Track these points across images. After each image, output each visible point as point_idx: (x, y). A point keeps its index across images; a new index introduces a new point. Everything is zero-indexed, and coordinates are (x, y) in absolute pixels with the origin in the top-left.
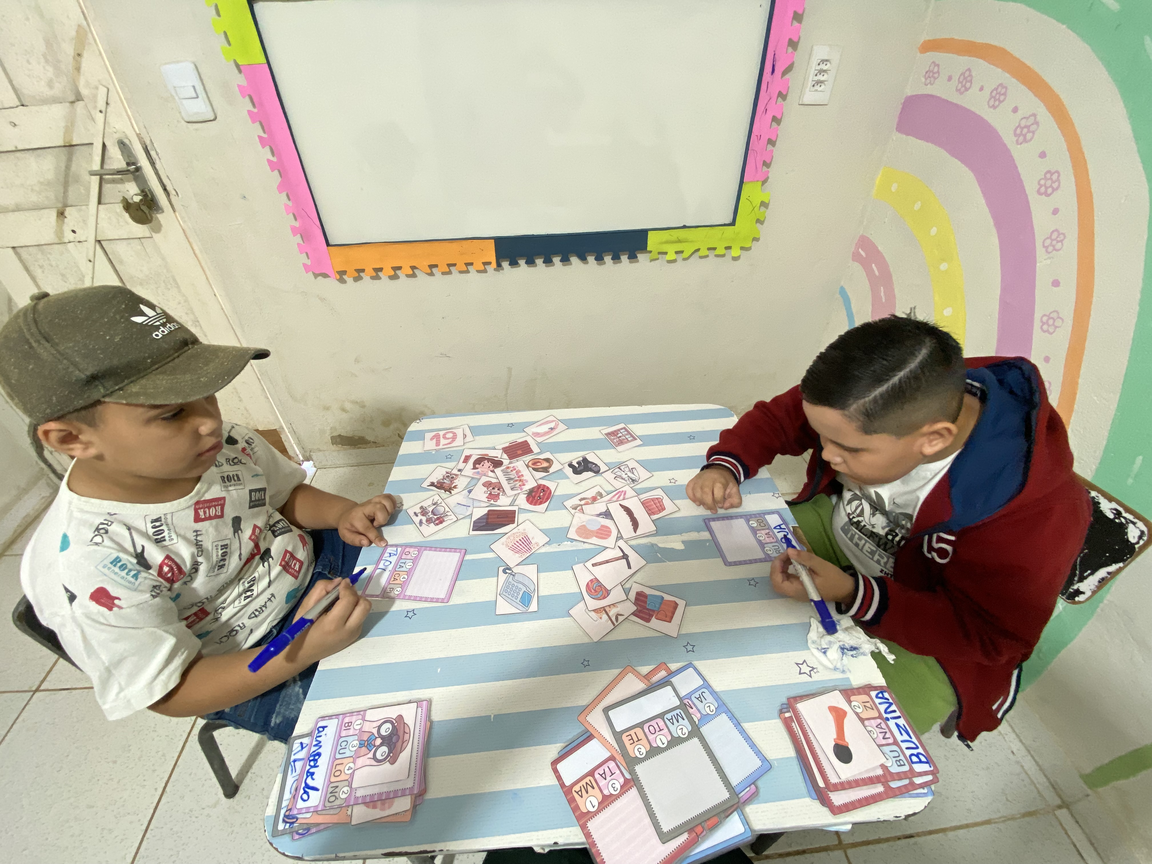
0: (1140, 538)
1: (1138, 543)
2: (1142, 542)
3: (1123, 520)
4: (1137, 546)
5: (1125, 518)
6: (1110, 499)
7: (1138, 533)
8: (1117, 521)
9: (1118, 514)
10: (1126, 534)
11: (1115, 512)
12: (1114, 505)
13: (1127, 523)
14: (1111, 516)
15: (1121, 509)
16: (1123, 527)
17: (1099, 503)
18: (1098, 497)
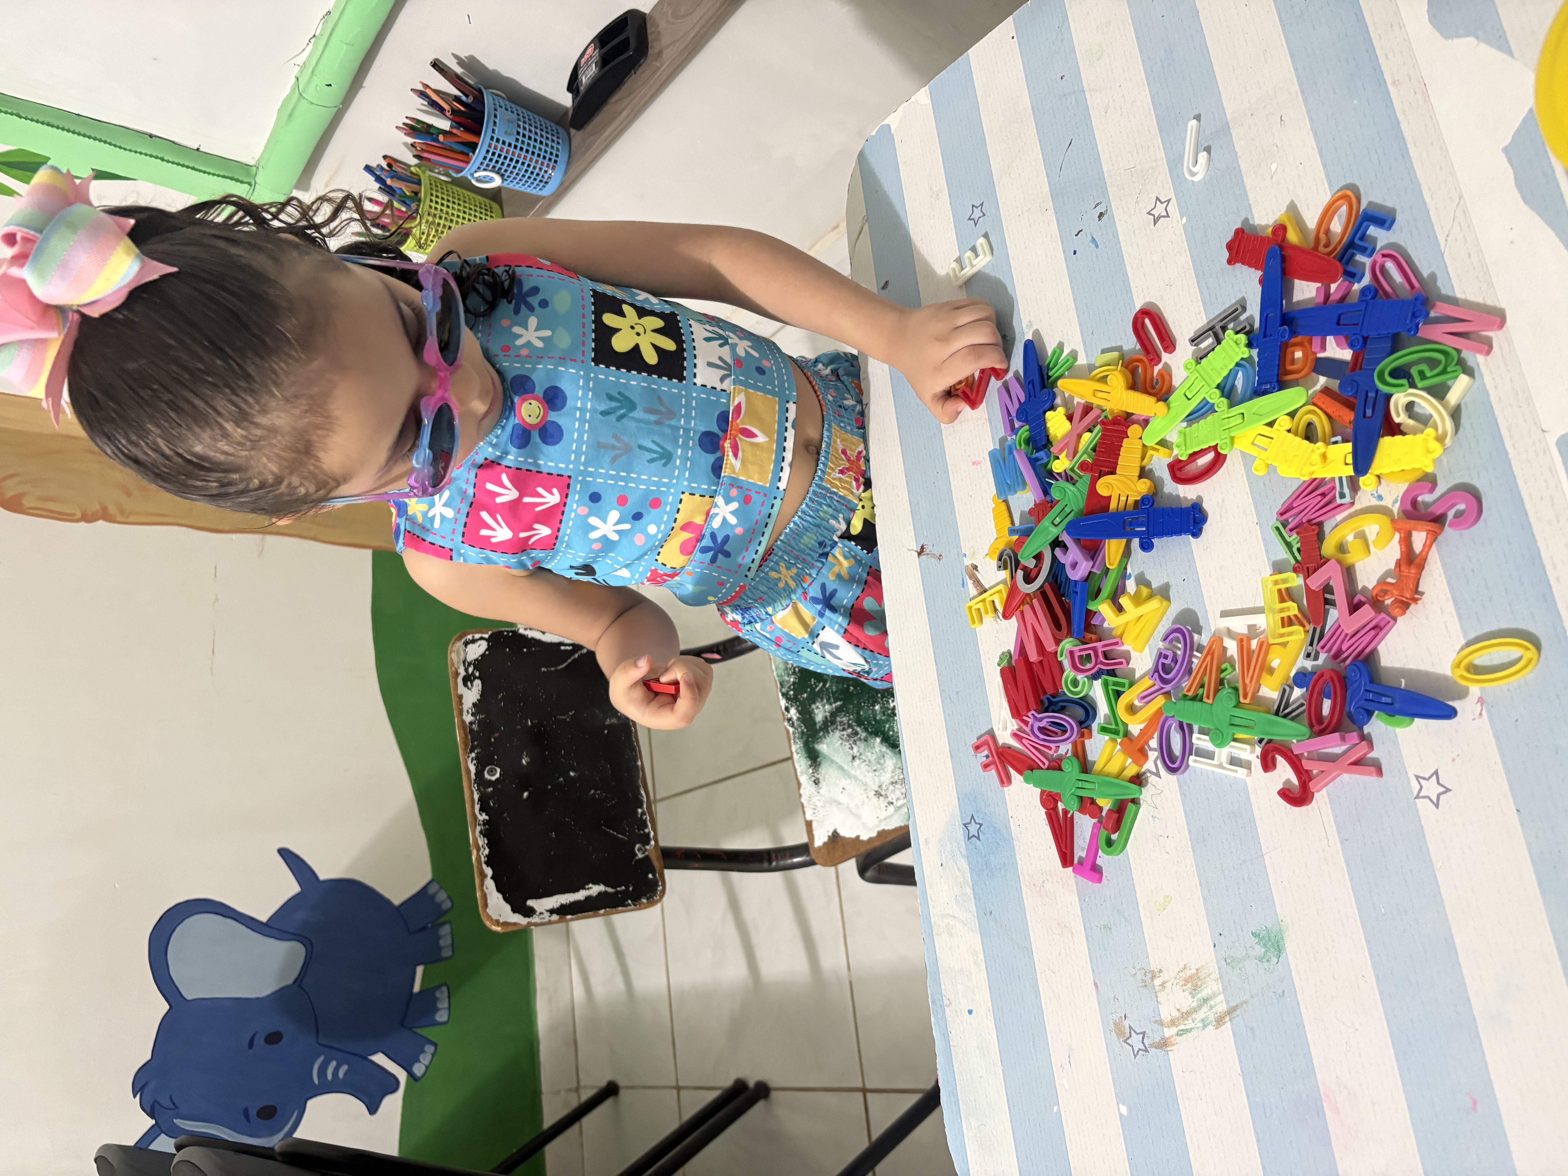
0: (474, 641)
1: (481, 638)
2: (477, 636)
3: (471, 670)
4: (486, 636)
5: (466, 670)
7: (470, 646)
8: (477, 674)
9: (467, 679)
10: (483, 656)
11: (469, 684)
12: (463, 690)
13: (469, 664)
14: (478, 683)
15: (460, 681)
16: (478, 664)
17: (474, 705)
18: (468, 712)
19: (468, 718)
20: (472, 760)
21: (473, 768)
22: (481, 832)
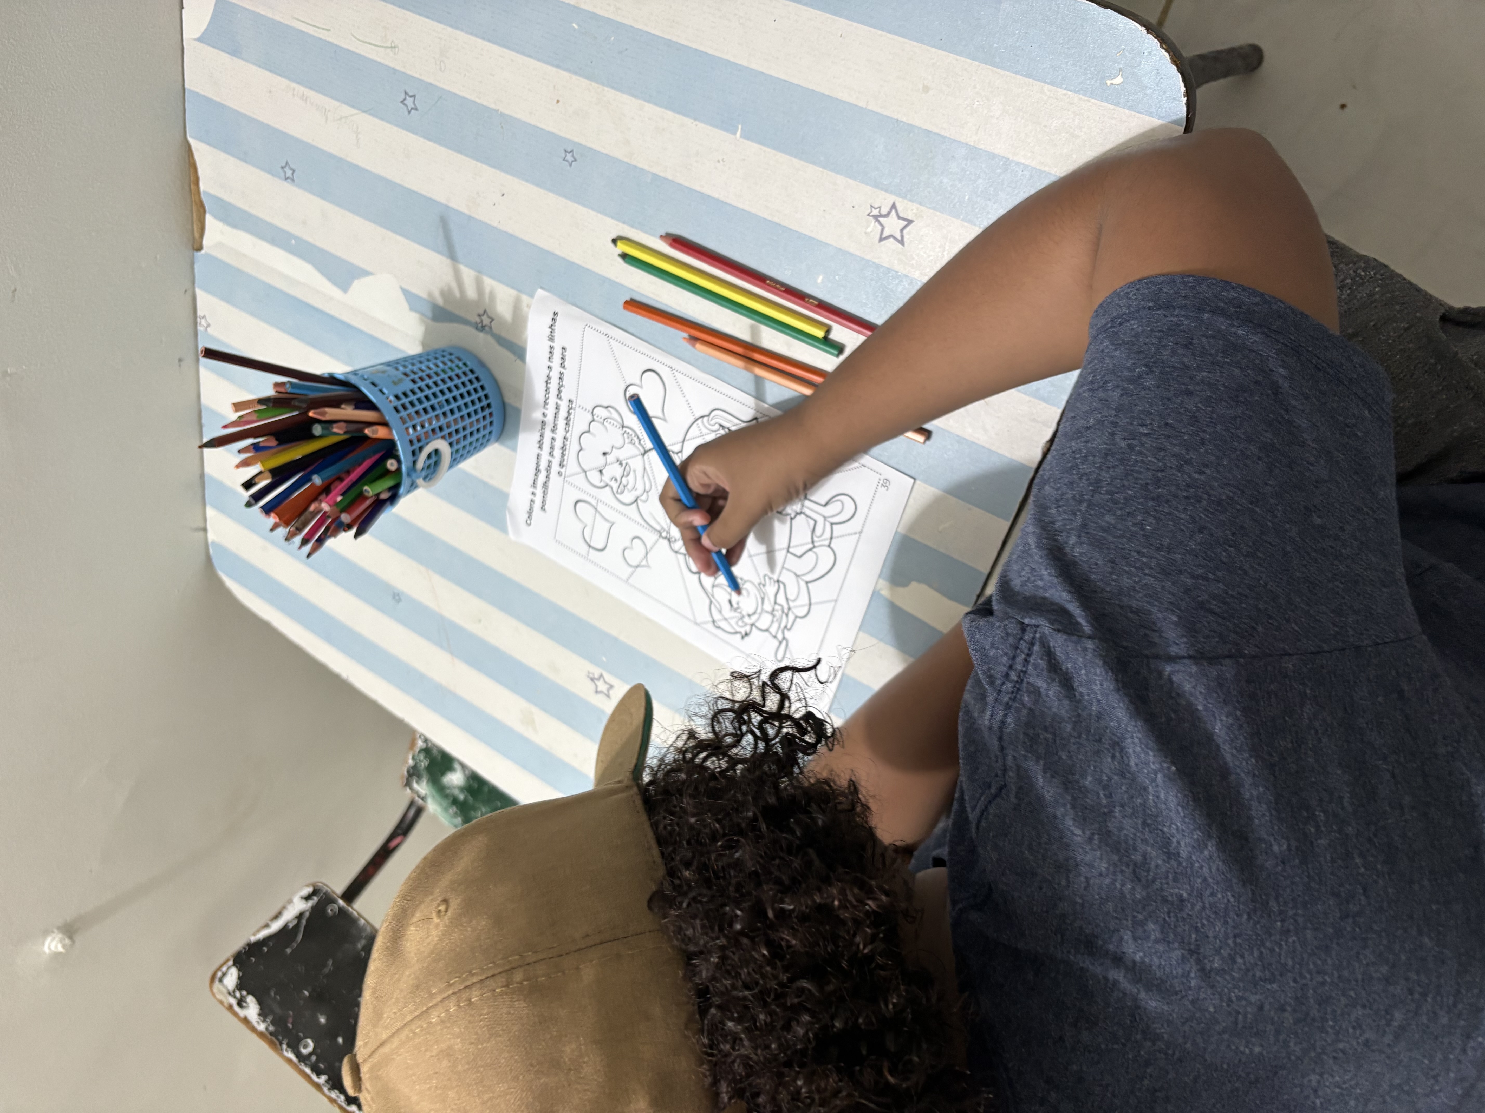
0: (224, 974)
1: (228, 968)
2: (224, 969)
3: (238, 994)
4: (231, 964)
5: (235, 997)
6: (246, 1021)
7: (225, 980)
8: (244, 993)
9: (241, 1003)
10: (239, 978)
11: (244, 1004)
12: (242, 1013)
13: (234, 991)
14: (251, 1000)
15: (236, 1008)
16: (240, 986)
17: (259, 1015)
18: (258, 1022)
19: (262, 1027)
20: (286, 1050)
21: (291, 1055)
22: (329, 1089)
